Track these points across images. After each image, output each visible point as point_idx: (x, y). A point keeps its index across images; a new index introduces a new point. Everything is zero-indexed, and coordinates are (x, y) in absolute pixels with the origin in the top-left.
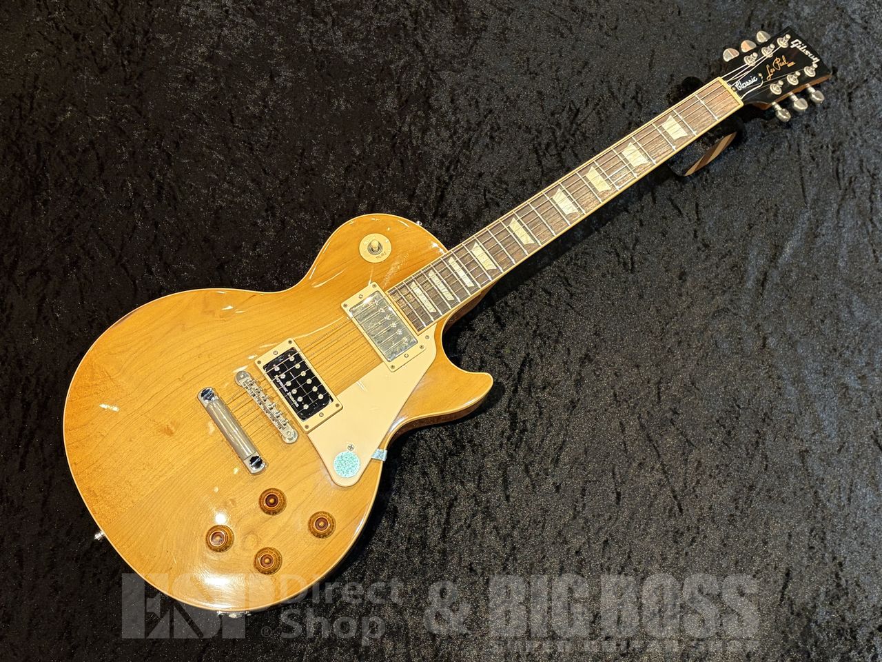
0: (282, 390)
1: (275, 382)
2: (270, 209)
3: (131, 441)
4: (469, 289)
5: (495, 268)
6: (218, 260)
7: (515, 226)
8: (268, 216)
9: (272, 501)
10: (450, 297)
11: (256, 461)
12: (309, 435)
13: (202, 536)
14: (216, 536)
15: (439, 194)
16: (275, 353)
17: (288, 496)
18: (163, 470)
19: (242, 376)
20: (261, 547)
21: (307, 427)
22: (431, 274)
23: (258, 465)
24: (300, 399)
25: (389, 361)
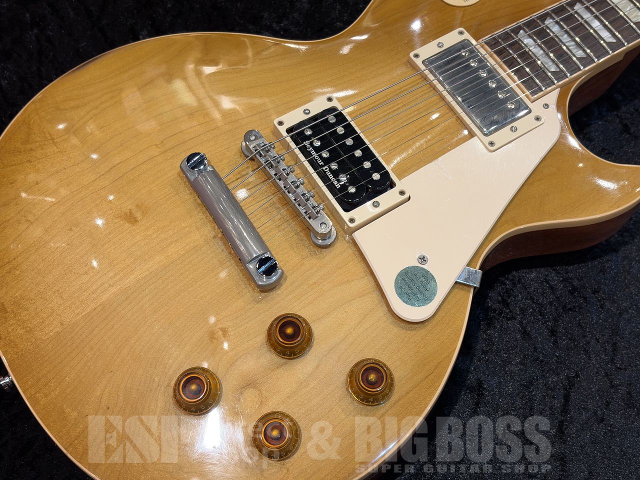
0: (313, 163)
1: (304, 150)
3: (71, 230)
4: (609, 44)
9: (289, 331)
10: (581, 53)
11: (268, 266)
12: (357, 235)
13: (169, 385)
14: (193, 383)
16: (306, 112)
17: (316, 329)
18: (115, 275)
19: (253, 138)
20: (266, 410)
21: (352, 220)
22: (548, 21)
23: (269, 272)
24: (344, 179)
25: (486, 135)
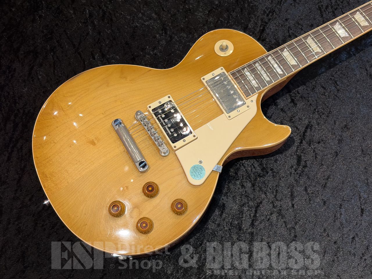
0: (162, 124)
1: (158, 119)
2: (165, 29)
3: (71, 147)
4: (280, 75)
5: (297, 64)
6: (132, 55)
7: (310, 41)
8: (162, 33)
9: (150, 189)
10: (268, 79)
11: (143, 164)
12: (176, 152)
13: (107, 206)
14: (115, 207)
15: (261, 28)
16: (160, 102)
17: (161, 188)
18: (87, 165)
19: (139, 114)
20: (141, 217)
21: (175, 147)
22: (257, 65)
23: (144, 167)
24: (172, 130)
25: (228, 113)
